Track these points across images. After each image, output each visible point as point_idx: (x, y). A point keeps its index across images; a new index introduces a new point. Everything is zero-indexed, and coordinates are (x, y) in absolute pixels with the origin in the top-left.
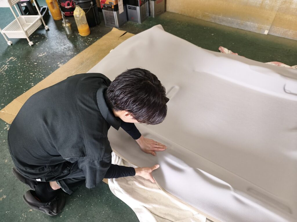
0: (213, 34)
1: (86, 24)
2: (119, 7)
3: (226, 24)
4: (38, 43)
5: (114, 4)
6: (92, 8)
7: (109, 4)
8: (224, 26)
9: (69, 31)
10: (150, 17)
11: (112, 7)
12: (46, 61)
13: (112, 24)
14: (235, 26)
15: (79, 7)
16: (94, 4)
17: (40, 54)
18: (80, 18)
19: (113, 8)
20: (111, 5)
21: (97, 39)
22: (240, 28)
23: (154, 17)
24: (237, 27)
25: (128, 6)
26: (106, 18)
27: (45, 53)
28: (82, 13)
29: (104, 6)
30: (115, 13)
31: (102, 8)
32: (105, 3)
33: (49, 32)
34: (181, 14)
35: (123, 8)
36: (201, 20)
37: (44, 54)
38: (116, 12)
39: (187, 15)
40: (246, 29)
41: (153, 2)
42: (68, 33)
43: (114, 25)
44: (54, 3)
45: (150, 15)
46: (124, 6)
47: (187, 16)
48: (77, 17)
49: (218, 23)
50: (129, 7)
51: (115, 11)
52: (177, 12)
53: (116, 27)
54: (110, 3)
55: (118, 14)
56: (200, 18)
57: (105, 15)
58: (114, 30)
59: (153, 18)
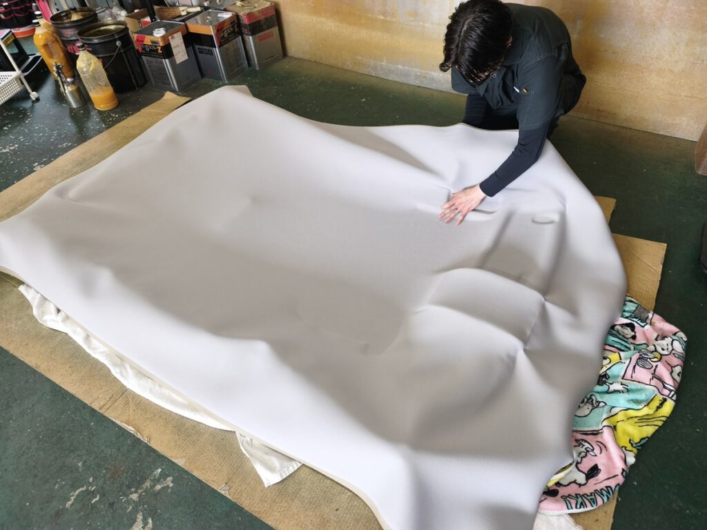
0: (364, 100)
1: (106, 85)
2: (175, 51)
3: (396, 79)
4: (8, 127)
5: (161, 44)
6: (119, 55)
7: (150, 44)
8: (395, 82)
9: (76, 101)
10: (250, 68)
11: (158, 49)
12: (13, 160)
13: (164, 84)
14: (412, 81)
15: (86, 51)
16: (123, 46)
17: (5, 149)
18: (90, 73)
19: (160, 51)
20: (156, 47)
21: (129, 115)
22: (423, 86)
23: (257, 69)
24: (417, 83)
25: (197, 47)
26: (152, 74)
27: (16, 146)
28: (93, 64)
29: (144, 49)
30: (167, 62)
31: (142, 54)
32: (145, 43)
33: (37, 105)
34: (315, 62)
35: (185, 52)
36: (352, 72)
37: (12, 148)
38: (167, 60)
39: (327, 63)
40: (434, 86)
41: (250, 37)
42: (74, 105)
43: (167, 86)
44: (50, 46)
45: (249, 64)
46: (186, 47)
47: (326, 65)
48: (83, 73)
49: (383, 77)
50: (199, 49)
51: (165, 59)
52: (307, 57)
53: (173, 91)
54: (152, 42)
55: (173, 63)
56: (350, 68)
57: (150, 67)
58: (169, 96)
59: (256, 71)
